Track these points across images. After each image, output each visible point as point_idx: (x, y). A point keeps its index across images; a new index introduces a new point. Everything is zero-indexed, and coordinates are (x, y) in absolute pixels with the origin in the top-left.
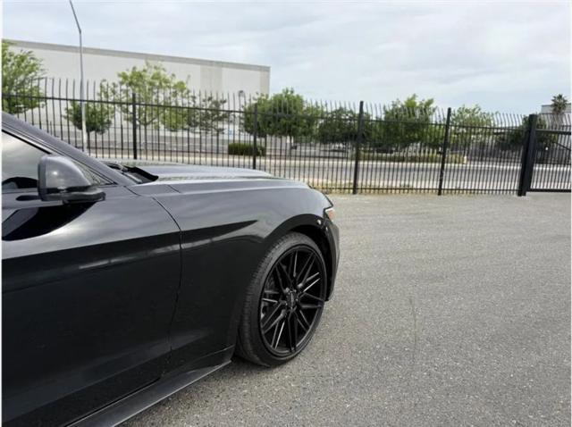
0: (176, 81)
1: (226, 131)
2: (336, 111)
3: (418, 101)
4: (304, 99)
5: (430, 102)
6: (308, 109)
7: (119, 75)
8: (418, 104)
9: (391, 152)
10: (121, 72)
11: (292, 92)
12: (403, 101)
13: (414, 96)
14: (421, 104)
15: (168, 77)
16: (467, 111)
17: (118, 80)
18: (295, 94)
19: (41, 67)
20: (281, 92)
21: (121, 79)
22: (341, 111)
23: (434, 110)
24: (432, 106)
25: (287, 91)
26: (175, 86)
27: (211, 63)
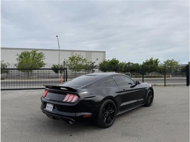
0: (83, 58)
1: (95, 71)
2: (128, 63)
3: (153, 59)
4: (119, 61)
5: (157, 59)
6: (120, 64)
7: (69, 58)
8: (154, 60)
9: (146, 74)
10: (69, 57)
11: (115, 59)
12: (149, 59)
13: (152, 58)
14: (155, 60)
15: (82, 57)
16: (170, 61)
17: (68, 59)
18: (116, 60)
19: (44, 56)
20: (112, 59)
21: (69, 59)
22: (129, 63)
23: (159, 62)
24: (158, 60)
25: (114, 59)
26: (83, 60)
27: (88, 51)
